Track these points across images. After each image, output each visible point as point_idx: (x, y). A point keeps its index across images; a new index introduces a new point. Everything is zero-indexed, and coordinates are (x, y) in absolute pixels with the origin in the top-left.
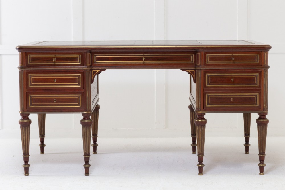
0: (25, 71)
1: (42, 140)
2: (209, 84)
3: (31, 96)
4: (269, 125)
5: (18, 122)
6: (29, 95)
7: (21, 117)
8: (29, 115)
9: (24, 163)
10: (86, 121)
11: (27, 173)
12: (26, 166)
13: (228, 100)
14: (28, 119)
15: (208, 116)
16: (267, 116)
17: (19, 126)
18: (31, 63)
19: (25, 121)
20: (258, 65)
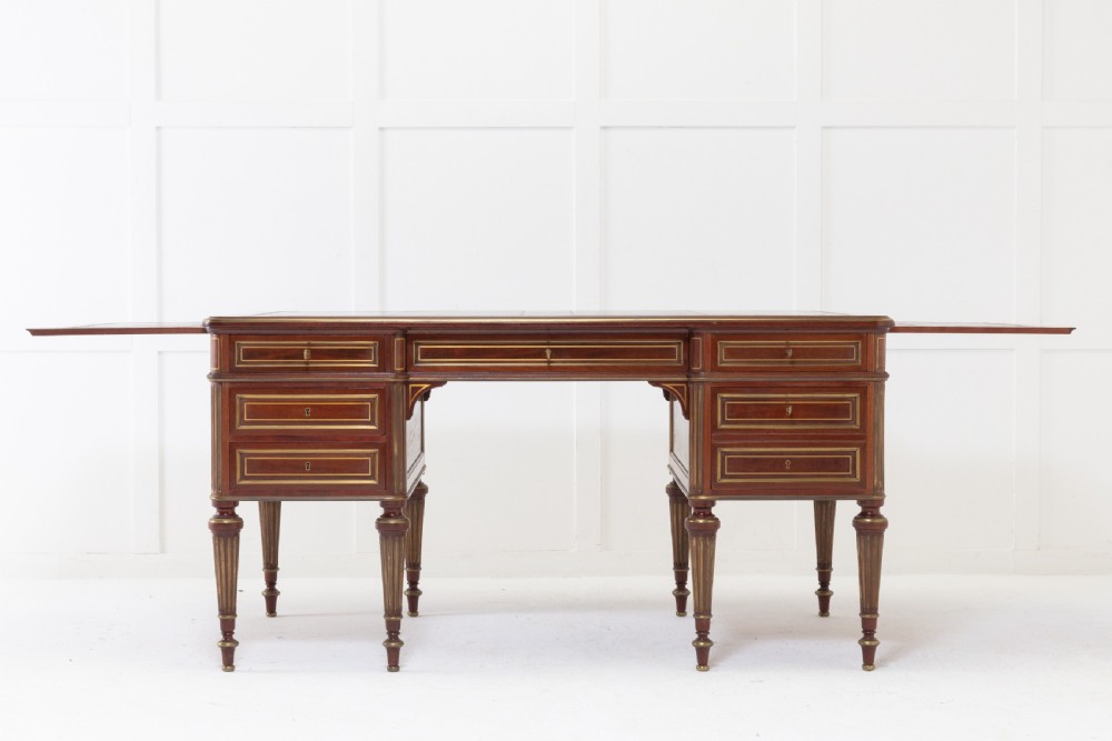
0: (227, 386)
1: (271, 580)
2: (724, 422)
3: (241, 454)
4: (887, 533)
5: (207, 525)
6: (239, 451)
7: (214, 511)
8: (236, 504)
9: (221, 637)
10: (392, 522)
11: (228, 661)
12: (228, 644)
13: (776, 465)
14: (234, 516)
15: (723, 509)
16: (883, 511)
17: (209, 535)
18: (245, 363)
19: (226, 522)
20: (857, 370)
